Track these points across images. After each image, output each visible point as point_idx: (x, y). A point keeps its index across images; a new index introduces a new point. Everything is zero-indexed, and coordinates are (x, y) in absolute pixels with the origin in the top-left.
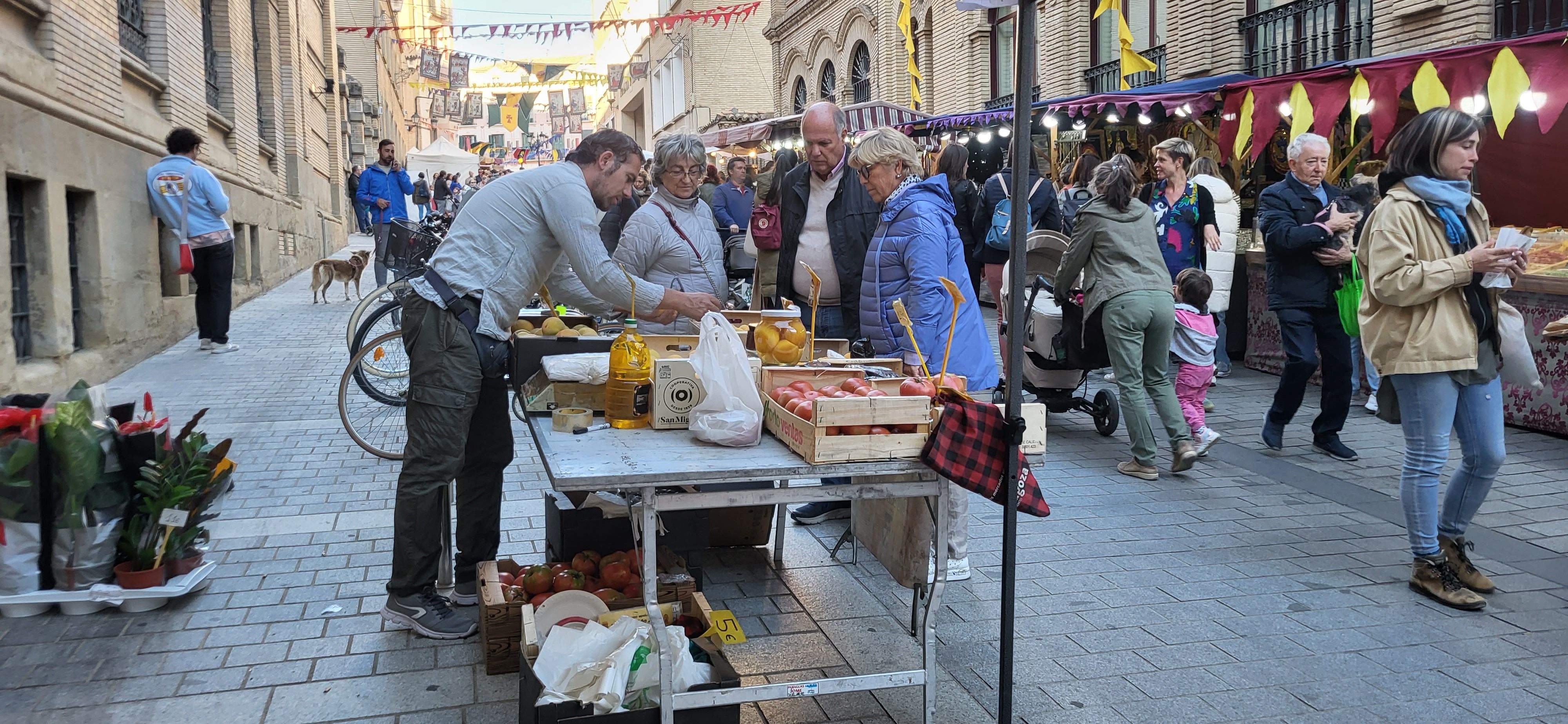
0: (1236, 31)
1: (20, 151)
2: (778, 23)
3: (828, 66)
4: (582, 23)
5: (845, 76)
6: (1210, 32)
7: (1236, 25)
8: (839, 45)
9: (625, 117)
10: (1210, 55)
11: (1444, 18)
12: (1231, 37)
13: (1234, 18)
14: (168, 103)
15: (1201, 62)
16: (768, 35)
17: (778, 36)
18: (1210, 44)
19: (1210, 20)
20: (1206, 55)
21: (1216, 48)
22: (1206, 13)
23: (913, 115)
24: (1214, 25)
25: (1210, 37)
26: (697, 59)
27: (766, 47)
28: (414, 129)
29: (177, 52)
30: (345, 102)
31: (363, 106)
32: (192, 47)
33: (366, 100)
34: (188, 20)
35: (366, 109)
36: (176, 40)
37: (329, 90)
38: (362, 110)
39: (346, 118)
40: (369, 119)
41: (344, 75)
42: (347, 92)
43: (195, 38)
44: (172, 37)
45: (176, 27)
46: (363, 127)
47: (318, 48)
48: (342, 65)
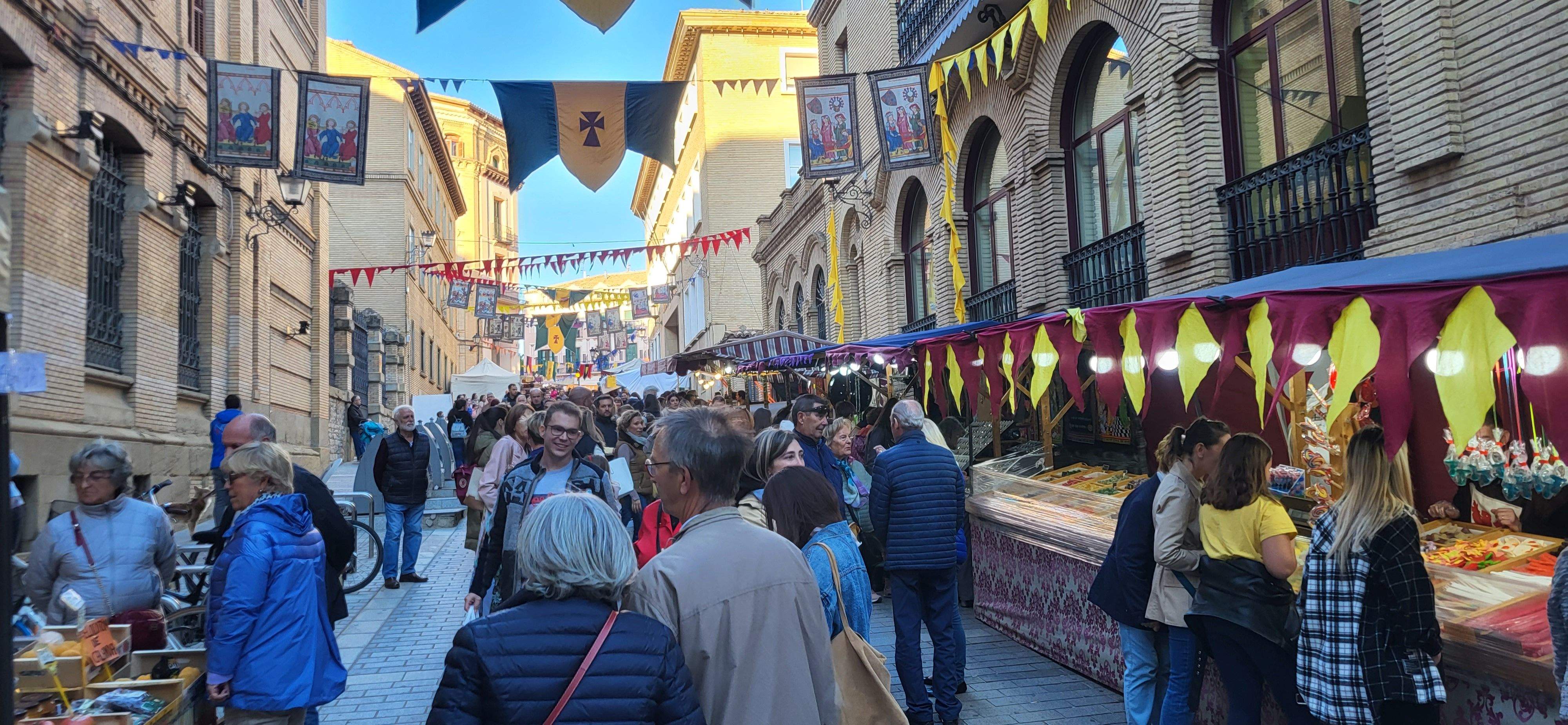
0: (1061, 267)
2: (762, 248)
3: (799, 288)
4: (573, 255)
5: (809, 298)
6: (1042, 267)
7: (1061, 261)
8: (805, 269)
9: (669, 332)
10: (1044, 290)
11: (1193, 263)
12: (1056, 273)
13: (1058, 256)
15: (1037, 296)
16: (756, 258)
17: (764, 259)
18: (1043, 279)
19: (1041, 256)
20: (1040, 290)
21: (1048, 282)
22: (1037, 250)
23: (818, 345)
24: (1045, 261)
25: (1042, 273)
26: (713, 279)
27: (755, 269)
28: (475, 349)
29: (38, 324)
30: (349, 336)
31: (384, 336)
32: (66, 316)
33: (392, 330)
34: (62, 293)
35: (390, 338)
36: (39, 313)
37: (302, 331)
38: (380, 341)
39: (350, 351)
40: (394, 348)
41: (349, 311)
42: (352, 326)
43: (73, 308)
44: (33, 311)
45: (40, 302)
46: (381, 356)
47: (301, 292)
48: (346, 302)
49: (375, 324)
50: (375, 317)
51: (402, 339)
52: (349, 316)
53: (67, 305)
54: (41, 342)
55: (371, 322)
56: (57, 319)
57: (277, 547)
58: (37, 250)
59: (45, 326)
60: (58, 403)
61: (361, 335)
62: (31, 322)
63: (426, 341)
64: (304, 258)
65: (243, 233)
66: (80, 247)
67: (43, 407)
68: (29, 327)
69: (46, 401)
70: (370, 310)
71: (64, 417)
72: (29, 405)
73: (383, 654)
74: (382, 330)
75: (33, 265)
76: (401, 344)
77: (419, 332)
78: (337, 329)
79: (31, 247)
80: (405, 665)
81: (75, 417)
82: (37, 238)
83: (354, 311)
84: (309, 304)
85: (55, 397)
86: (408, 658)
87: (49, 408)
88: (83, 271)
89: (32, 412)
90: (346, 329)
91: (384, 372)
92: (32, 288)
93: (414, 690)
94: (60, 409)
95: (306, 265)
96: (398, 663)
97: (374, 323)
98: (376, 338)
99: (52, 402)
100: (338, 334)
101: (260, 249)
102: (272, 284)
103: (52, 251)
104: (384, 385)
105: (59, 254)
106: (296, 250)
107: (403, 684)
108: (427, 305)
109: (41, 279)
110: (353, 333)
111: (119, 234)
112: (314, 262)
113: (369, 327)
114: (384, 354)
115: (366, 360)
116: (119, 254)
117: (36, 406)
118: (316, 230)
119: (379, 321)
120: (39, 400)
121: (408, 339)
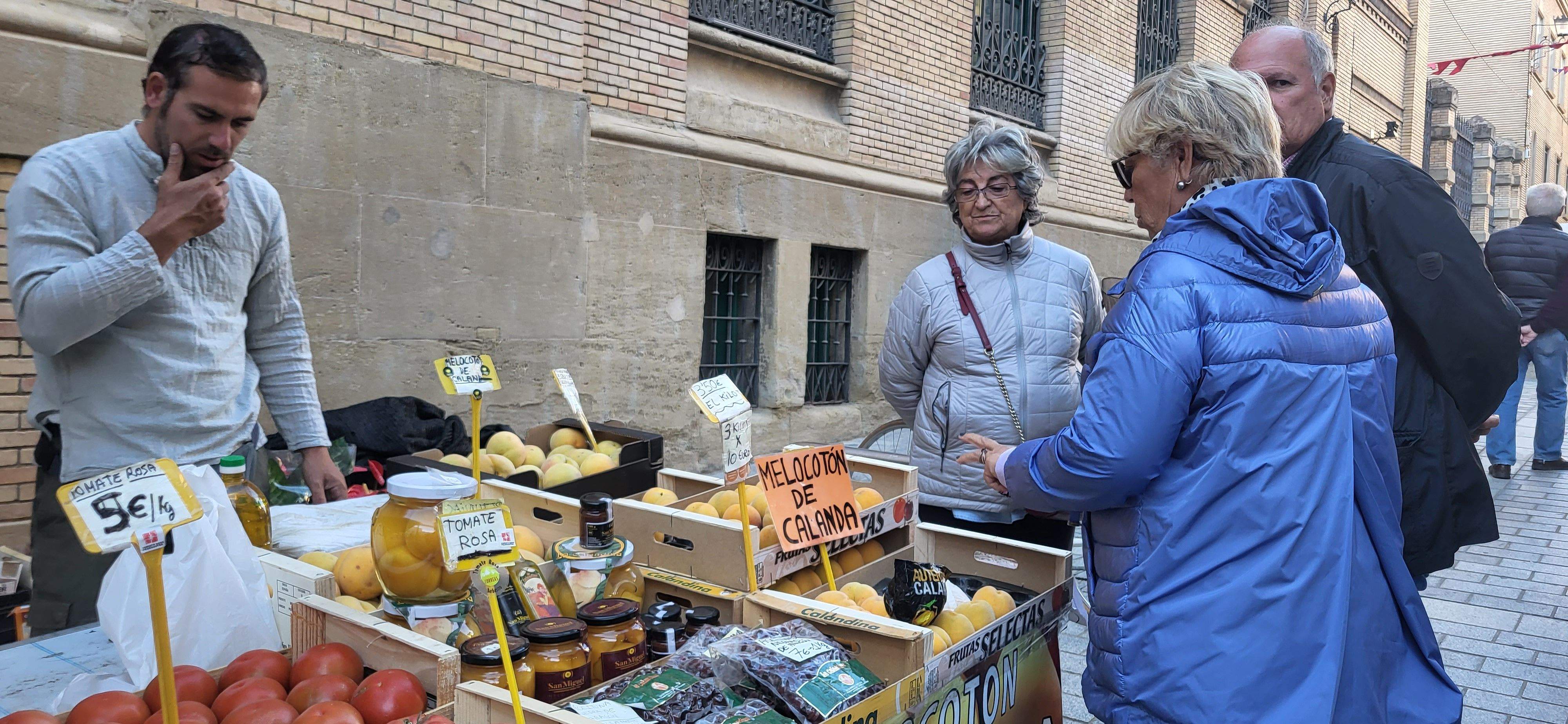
1: (737, 211)
14: (1057, 160)
29: (1080, 108)
30: (1450, 146)
31: (1495, 151)
32: (1110, 100)
33: (1507, 143)
34: (1107, 74)
35: (1503, 153)
36: (1081, 95)
37: (1389, 134)
38: (1490, 155)
39: (1449, 165)
40: (1508, 165)
41: (1451, 116)
42: (1454, 134)
43: (1119, 92)
44: (1074, 92)
45: (1082, 82)
46: (1489, 174)
47: (1393, 91)
48: (1449, 105)
49: (1484, 135)
50: (1485, 126)
51: (1519, 154)
52: (1451, 122)
53: (1112, 88)
54: (1084, 129)
55: (1479, 133)
56: (1100, 103)
57: (1213, 329)
58: (1080, 23)
59: (1087, 110)
60: (1100, 197)
61: (1464, 146)
62: (1072, 105)
63: (1552, 159)
64: (1397, 47)
65: (1320, 12)
66: (1129, 23)
67: (1083, 200)
68: (1070, 111)
69: (1087, 194)
70: (1478, 118)
71: (1106, 213)
72: (1070, 197)
73: (1478, 567)
74: (1493, 142)
75: (1076, 40)
76: (1518, 161)
77: (1543, 147)
78: (1434, 139)
79: (1074, 20)
80: (1519, 600)
81: (1119, 215)
82: (1080, 10)
83: (1458, 119)
84: (1401, 107)
85: (1097, 190)
86: (1527, 585)
87: (1090, 201)
88: (1132, 50)
89: (1072, 204)
90: (1446, 137)
91: (1493, 193)
92: (1073, 65)
93: (1542, 659)
94: (1103, 204)
95: (1397, 55)
96: (1508, 593)
97: (1483, 133)
98: (1485, 151)
99: (1093, 196)
100: (1436, 145)
101: (1341, 32)
102: (1354, 76)
103: (1097, 25)
104: (1492, 211)
105: (1105, 29)
106: (1386, 37)
107: (1518, 639)
108: (1555, 114)
109: (1083, 57)
110: (1455, 142)
111: (1175, 13)
112: (1409, 52)
113: (1476, 139)
114: (1494, 172)
115: (1470, 178)
116: (1175, 35)
117: (1076, 199)
118: (1414, 13)
119: (1489, 131)
120: (1079, 192)
121: (1526, 154)
